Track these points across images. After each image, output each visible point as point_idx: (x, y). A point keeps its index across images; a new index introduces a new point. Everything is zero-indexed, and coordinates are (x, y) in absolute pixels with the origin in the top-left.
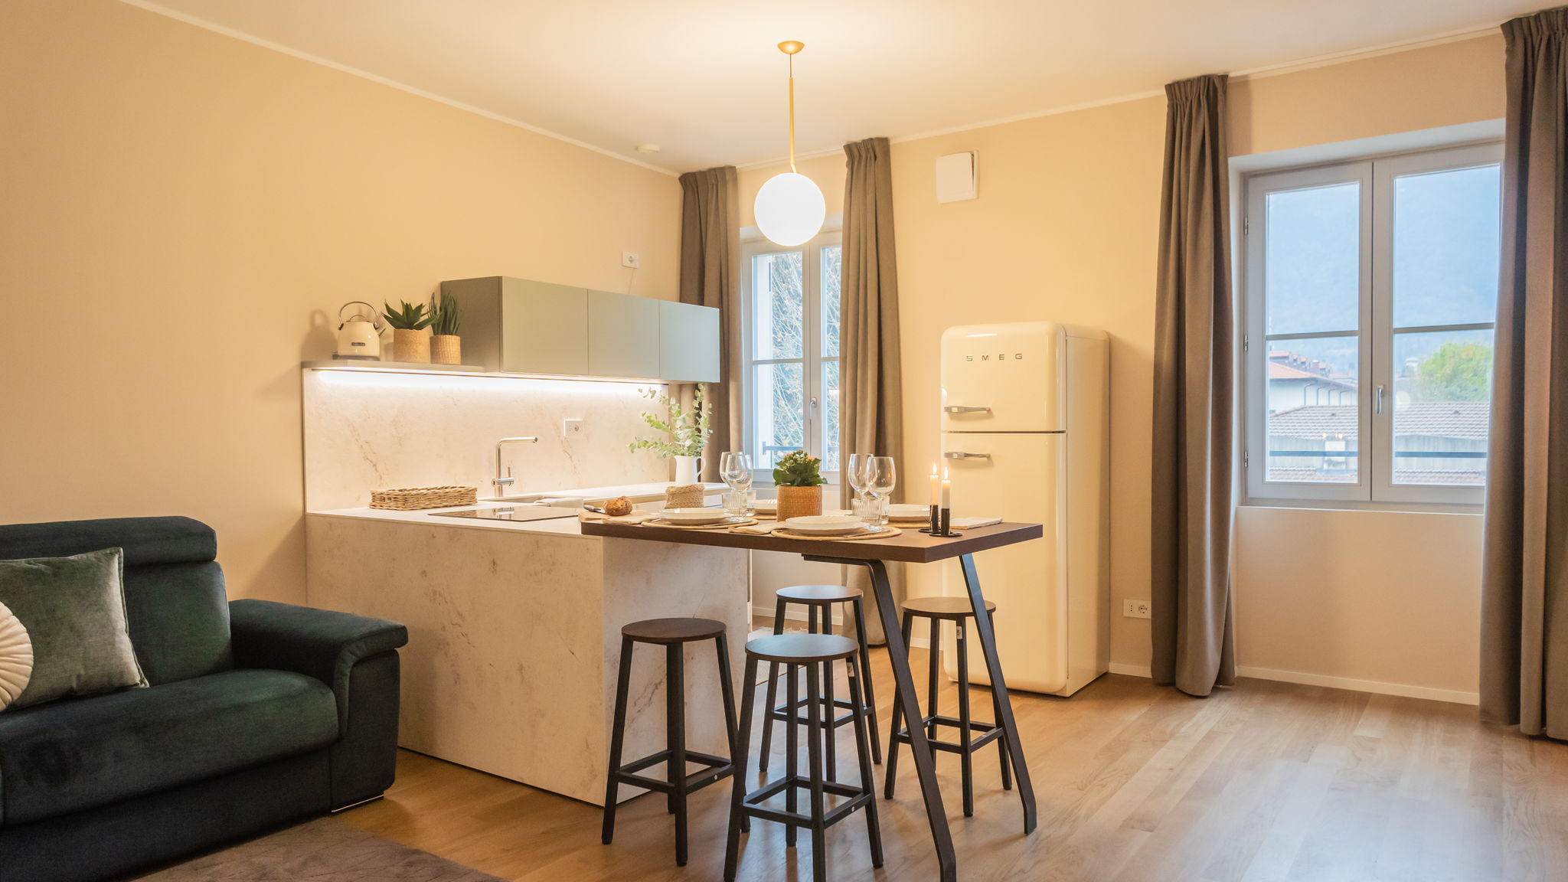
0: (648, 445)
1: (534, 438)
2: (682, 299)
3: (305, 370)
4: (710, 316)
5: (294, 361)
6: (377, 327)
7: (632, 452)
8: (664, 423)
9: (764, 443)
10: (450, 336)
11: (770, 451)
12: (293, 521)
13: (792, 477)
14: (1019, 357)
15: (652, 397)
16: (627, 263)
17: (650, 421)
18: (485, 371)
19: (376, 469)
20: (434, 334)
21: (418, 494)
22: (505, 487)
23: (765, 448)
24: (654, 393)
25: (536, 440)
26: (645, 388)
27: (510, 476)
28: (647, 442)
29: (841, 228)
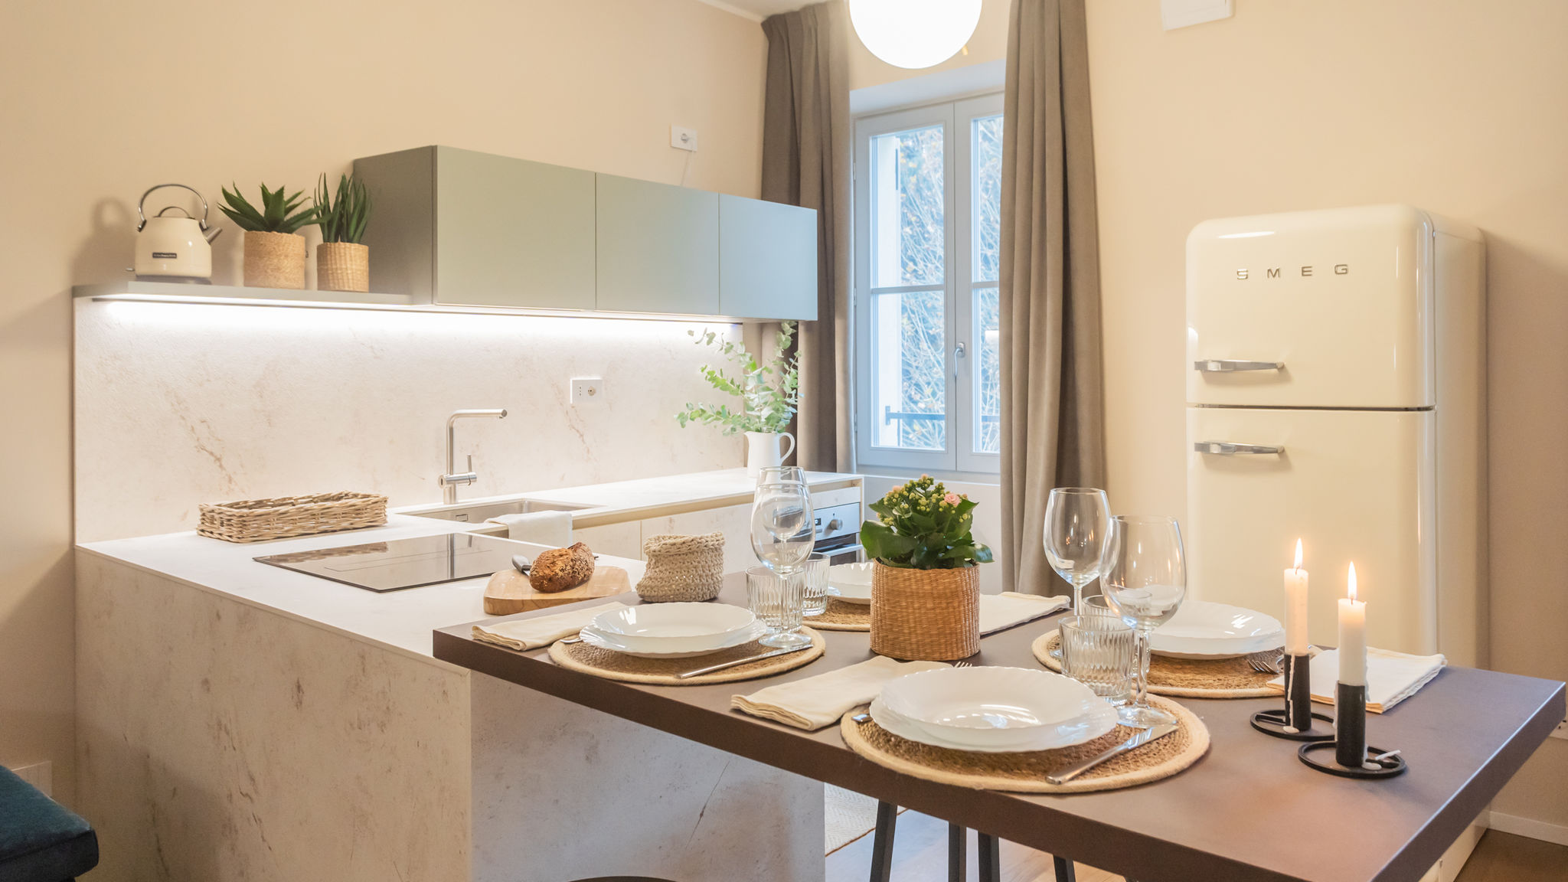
0: (705, 415)
1: (501, 411)
2: (766, 194)
3: (77, 300)
4: (805, 219)
5: (57, 282)
6: (205, 227)
7: (683, 426)
8: (732, 382)
9: (888, 408)
10: (348, 244)
11: (896, 420)
12: (46, 564)
13: (905, 546)
14: (1342, 270)
15: (709, 342)
16: (678, 143)
17: (713, 379)
18: (412, 303)
19: (221, 466)
20: (324, 241)
21: (269, 514)
22: (461, 488)
23: (889, 416)
24: (711, 338)
25: (504, 414)
26: (699, 329)
27: (470, 470)
28: (703, 411)
29: (1003, 88)
